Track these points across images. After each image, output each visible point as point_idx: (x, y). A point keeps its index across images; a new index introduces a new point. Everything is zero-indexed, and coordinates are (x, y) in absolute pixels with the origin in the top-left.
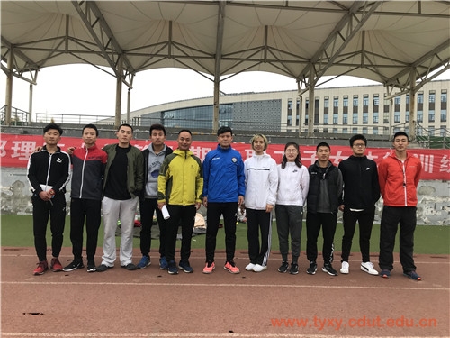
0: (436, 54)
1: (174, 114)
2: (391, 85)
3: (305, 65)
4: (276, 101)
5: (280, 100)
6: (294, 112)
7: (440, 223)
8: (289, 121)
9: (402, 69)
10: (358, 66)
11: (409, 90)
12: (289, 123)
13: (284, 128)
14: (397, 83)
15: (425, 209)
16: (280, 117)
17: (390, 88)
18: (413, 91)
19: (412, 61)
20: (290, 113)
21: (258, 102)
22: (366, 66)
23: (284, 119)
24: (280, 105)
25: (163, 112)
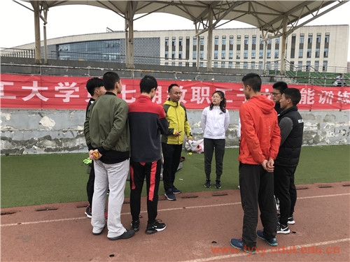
0: (306, 6)
1: (68, 47)
2: (266, 30)
3: (204, 9)
4: (156, 38)
5: (159, 38)
6: (170, 49)
7: (337, 143)
8: (166, 55)
9: (276, 17)
10: (246, 13)
11: (281, 35)
12: (166, 57)
13: (163, 62)
14: (271, 29)
15: (328, 133)
16: (159, 52)
17: (265, 32)
18: (285, 35)
19: (285, 10)
20: (167, 49)
21: (141, 39)
22: (252, 13)
23: (162, 54)
24: (159, 42)
25: (57, 45)
